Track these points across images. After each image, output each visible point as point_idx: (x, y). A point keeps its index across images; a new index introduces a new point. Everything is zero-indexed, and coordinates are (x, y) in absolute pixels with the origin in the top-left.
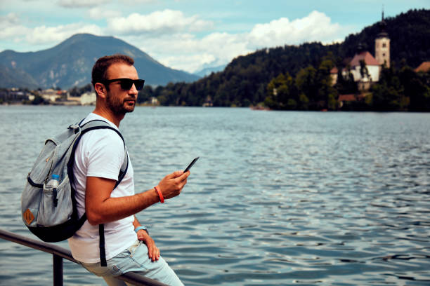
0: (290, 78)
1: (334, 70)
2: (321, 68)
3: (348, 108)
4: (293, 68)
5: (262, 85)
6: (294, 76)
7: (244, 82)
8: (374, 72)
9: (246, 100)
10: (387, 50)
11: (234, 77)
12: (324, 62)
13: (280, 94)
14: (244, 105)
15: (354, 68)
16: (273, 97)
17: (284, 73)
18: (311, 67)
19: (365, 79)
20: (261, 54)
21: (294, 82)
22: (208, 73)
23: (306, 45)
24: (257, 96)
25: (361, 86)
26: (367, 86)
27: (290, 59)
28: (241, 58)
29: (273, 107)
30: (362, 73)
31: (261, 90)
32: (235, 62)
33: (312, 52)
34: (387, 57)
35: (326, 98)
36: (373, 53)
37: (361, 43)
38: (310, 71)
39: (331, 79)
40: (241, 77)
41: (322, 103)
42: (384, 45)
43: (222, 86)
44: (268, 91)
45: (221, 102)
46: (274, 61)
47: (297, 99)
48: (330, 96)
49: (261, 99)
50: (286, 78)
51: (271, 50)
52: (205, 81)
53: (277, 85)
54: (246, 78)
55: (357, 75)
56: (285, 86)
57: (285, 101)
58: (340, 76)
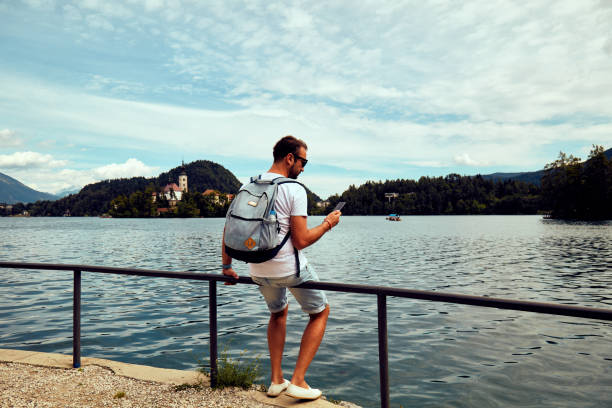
0: (126, 198)
1: (154, 194)
2: (146, 192)
3: (162, 216)
4: (127, 192)
5: (106, 202)
6: (128, 197)
7: (93, 200)
8: (179, 195)
9: (95, 212)
10: (186, 182)
11: (86, 197)
12: (147, 189)
13: (119, 208)
14: (93, 215)
15: (166, 193)
16: (114, 210)
17: (122, 195)
18: (138, 192)
19: (173, 199)
20: (104, 183)
21: (128, 200)
22: (67, 195)
23: (134, 178)
24: (102, 210)
25: (171, 203)
26: (175, 203)
27: (124, 187)
28: (91, 185)
29: (115, 216)
30: (171, 196)
31: (105, 205)
32: (86, 188)
33: (139, 183)
34: (186, 186)
35: (149, 210)
36: (178, 185)
37: (169, 178)
38: (138, 194)
39: (153, 199)
40: (91, 198)
41: (147, 213)
42: (184, 180)
43: (77, 203)
44: (109, 206)
45: (77, 213)
46: (114, 188)
47: (131, 211)
48: (152, 209)
49: (106, 212)
50: (123, 198)
51: (112, 181)
52: (65, 200)
53: (117, 203)
54: (95, 198)
55: (168, 197)
56: (122, 203)
57: (123, 212)
58: (158, 197)
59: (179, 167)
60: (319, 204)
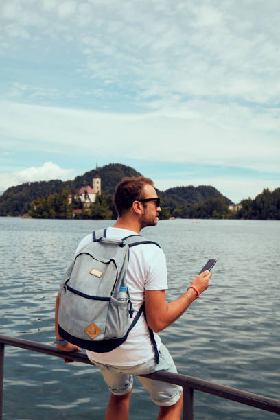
0: (44, 200)
1: (70, 196)
2: (62, 194)
3: (76, 218)
4: (45, 193)
5: (26, 203)
6: (46, 199)
7: (15, 202)
8: (92, 197)
9: (16, 212)
10: (99, 185)
11: (9, 199)
12: (64, 191)
13: (39, 209)
14: (15, 215)
15: (81, 195)
16: (34, 211)
17: (40, 197)
18: (56, 194)
19: (87, 201)
20: (25, 185)
21: (46, 202)
23: (52, 181)
24: (23, 210)
25: (85, 205)
26: (88, 205)
27: (43, 189)
28: (13, 187)
29: (34, 217)
30: (86, 198)
31: (26, 206)
32: (9, 190)
33: (56, 185)
34: (100, 189)
35: (65, 211)
36: (92, 187)
37: (84, 181)
38: (56, 196)
39: (68, 201)
40: (14, 199)
41: (63, 215)
42: (98, 183)
44: (29, 207)
46: (34, 190)
47: (48, 212)
48: (68, 210)
49: (26, 212)
50: (41, 200)
51: (32, 183)
53: (36, 204)
54: (16, 200)
55: (83, 198)
56: (41, 205)
57: (41, 213)
58: (73, 199)
59: (93, 171)
60: (231, 208)
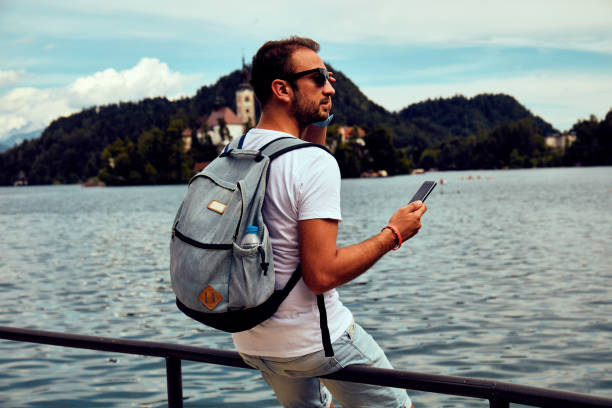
0: (131, 144)
1: (187, 132)
2: (170, 129)
4: (132, 131)
5: (93, 155)
6: (135, 141)
7: (69, 151)
8: (237, 133)
9: (73, 175)
10: (250, 105)
11: (55, 145)
12: (174, 122)
13: (119, 164)
14: (69, 181)
15: (212, 129)
16: (110, 170)
17: (122, 138)
18: (156, 129)
19: (226, 142)
20: (88, 114)
21: (136, 149)
22: (19, 142)
23: (147, 101)
24: (87, 169)
27: (127, 120)
28: (62, 120)
29: (111, 182)
30: (222, 135)
31: (92, 161)
32: (55, 125)
33: (156, 110)
34: (252, 114)
35: (178, 167)
36: (235, 110)
37: (217, 97)
38: (156, 134)
39: (184, 144)
40: (64, 146)
41: (173, 175)
42: (247, 99)
43: (38, 158)
44: (99, 162)
45: (40, 177)
46: (108, 123)
47: (142, 170)
48: (184, 165)
49: (93, 173)
50: (125, 144)
51: (103, 108)
52: (15, 151)
53: (114, 154)
54: (71, 147)
55: (215, 137)
56: (124, 155)
57: (126, 174)
58: (194, 138)
59: (237, 74)
60: (550, 141)
